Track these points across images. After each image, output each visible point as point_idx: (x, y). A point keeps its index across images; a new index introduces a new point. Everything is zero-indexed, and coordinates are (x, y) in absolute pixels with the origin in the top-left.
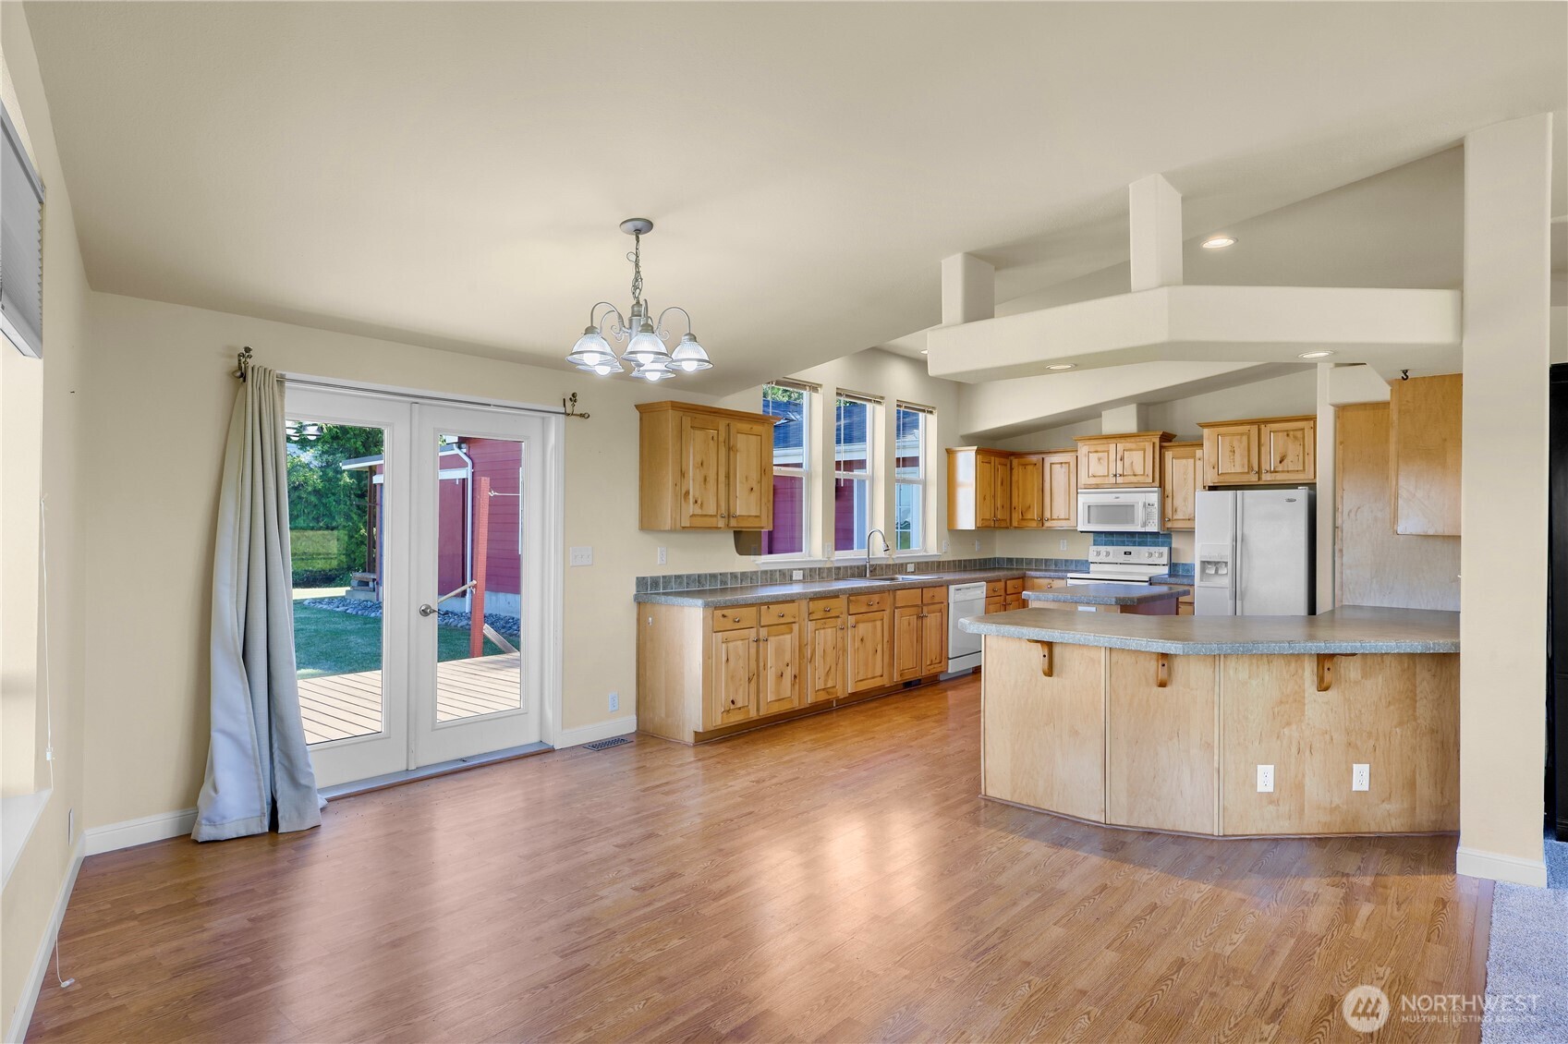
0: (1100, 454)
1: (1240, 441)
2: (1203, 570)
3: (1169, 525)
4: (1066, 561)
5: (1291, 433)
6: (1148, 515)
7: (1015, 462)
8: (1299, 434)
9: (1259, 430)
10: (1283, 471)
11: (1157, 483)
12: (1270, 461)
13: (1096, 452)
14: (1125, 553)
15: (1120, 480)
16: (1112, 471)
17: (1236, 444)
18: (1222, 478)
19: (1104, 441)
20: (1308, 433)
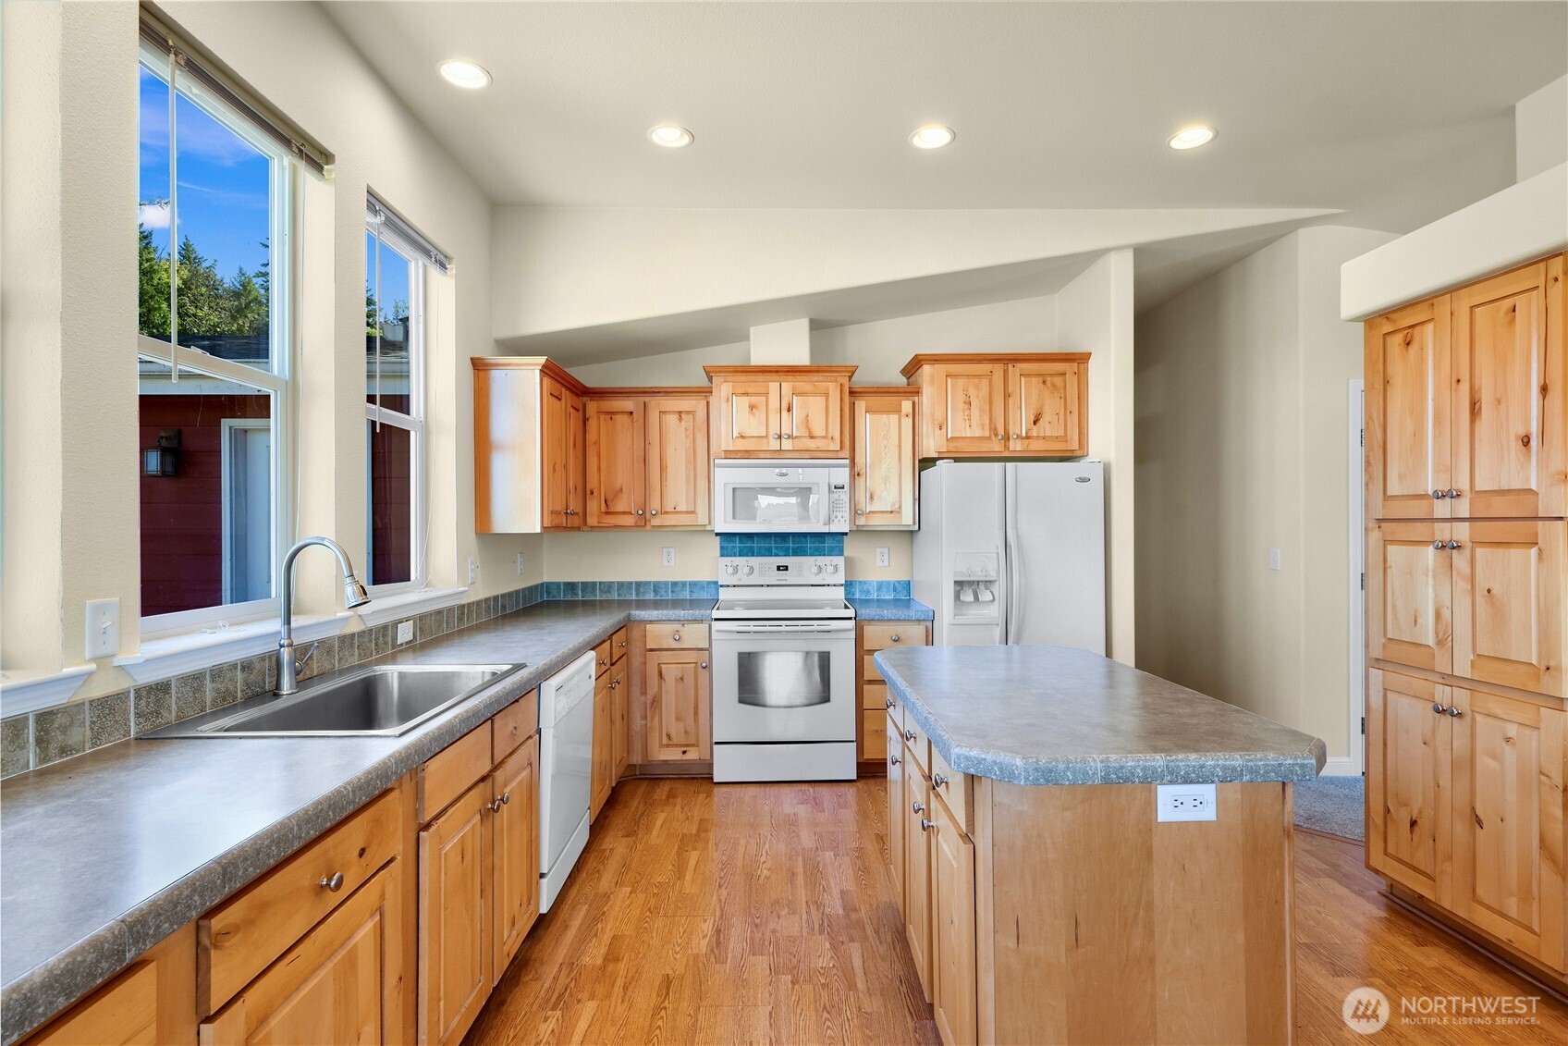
0: (754, 399)
1: (977, 387)
2: (957, 597)
3: (861, 521)
4: (675, 584)
5: (1049, 379)
6: (833, 506)
7: (592, 406)
8: (1058, 380)
9: (1006, 372)
10: (1038, 437)
11: (846, 453)
12: (1021, 423)
13: (746, 394)
14: (778, 568)
15: (787, 445)
16: (774, 429)
17: (972, 392)
18: (952, 446)
19: (760, 377)
20: (1072, 381)
